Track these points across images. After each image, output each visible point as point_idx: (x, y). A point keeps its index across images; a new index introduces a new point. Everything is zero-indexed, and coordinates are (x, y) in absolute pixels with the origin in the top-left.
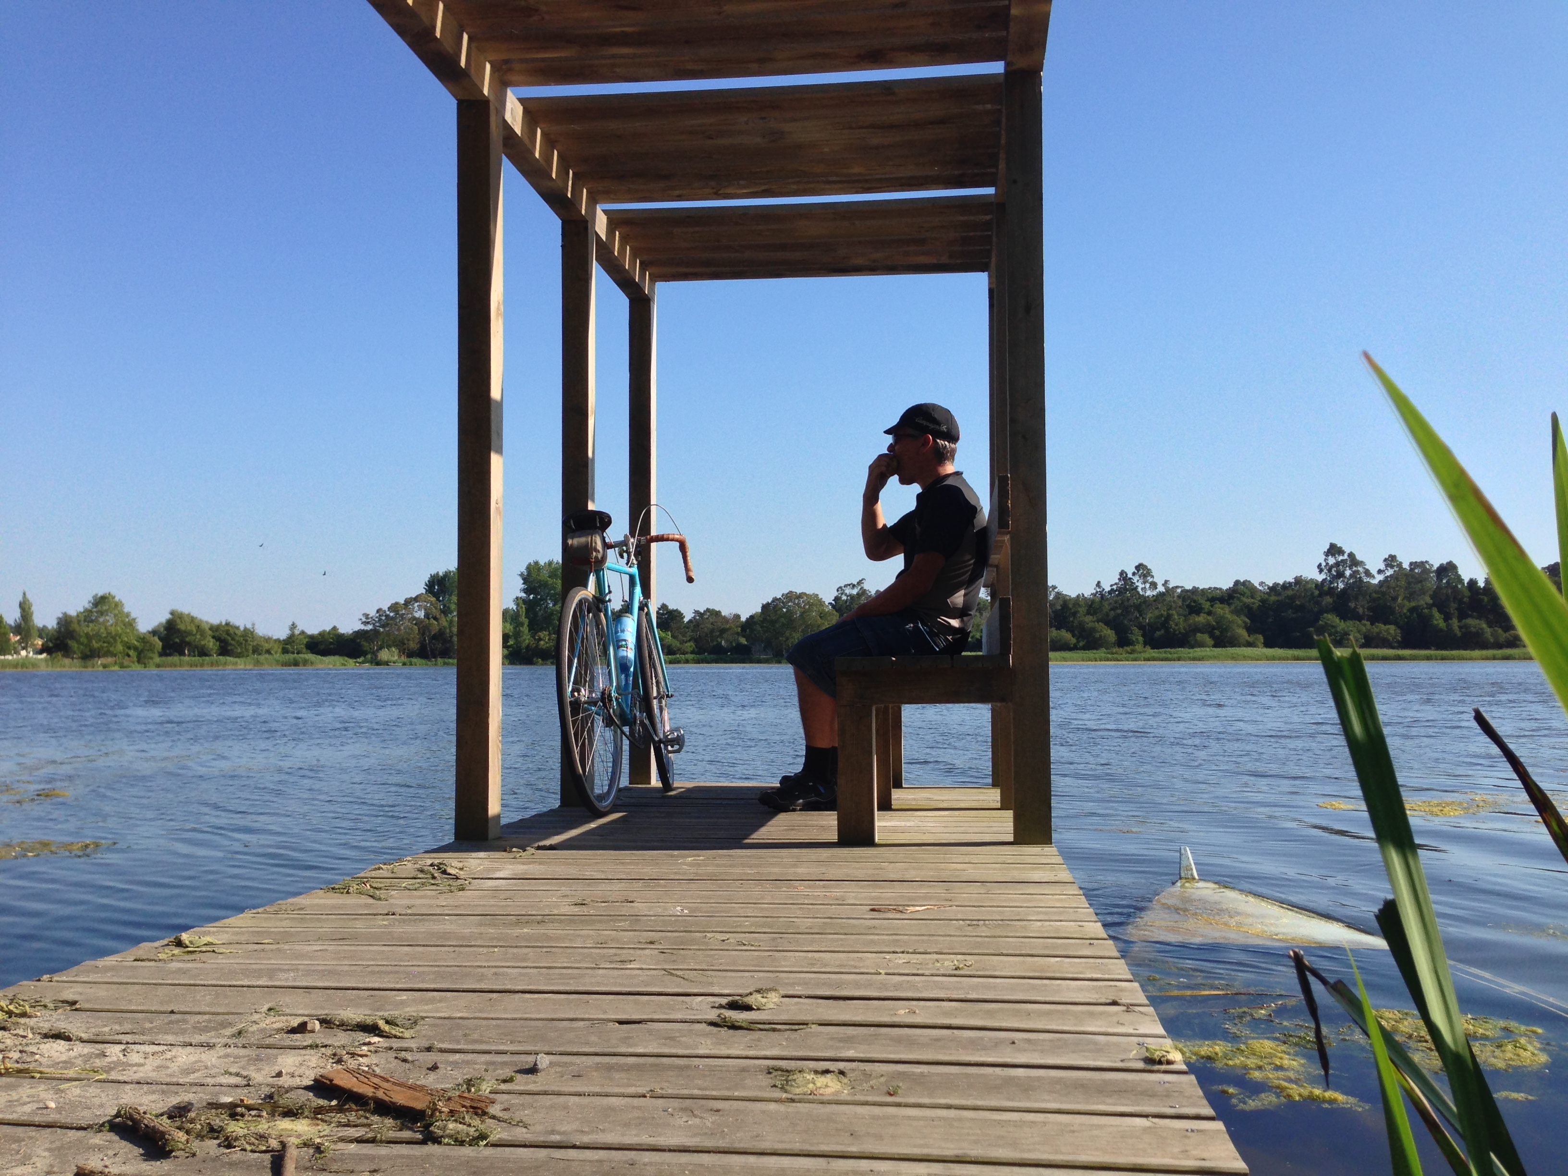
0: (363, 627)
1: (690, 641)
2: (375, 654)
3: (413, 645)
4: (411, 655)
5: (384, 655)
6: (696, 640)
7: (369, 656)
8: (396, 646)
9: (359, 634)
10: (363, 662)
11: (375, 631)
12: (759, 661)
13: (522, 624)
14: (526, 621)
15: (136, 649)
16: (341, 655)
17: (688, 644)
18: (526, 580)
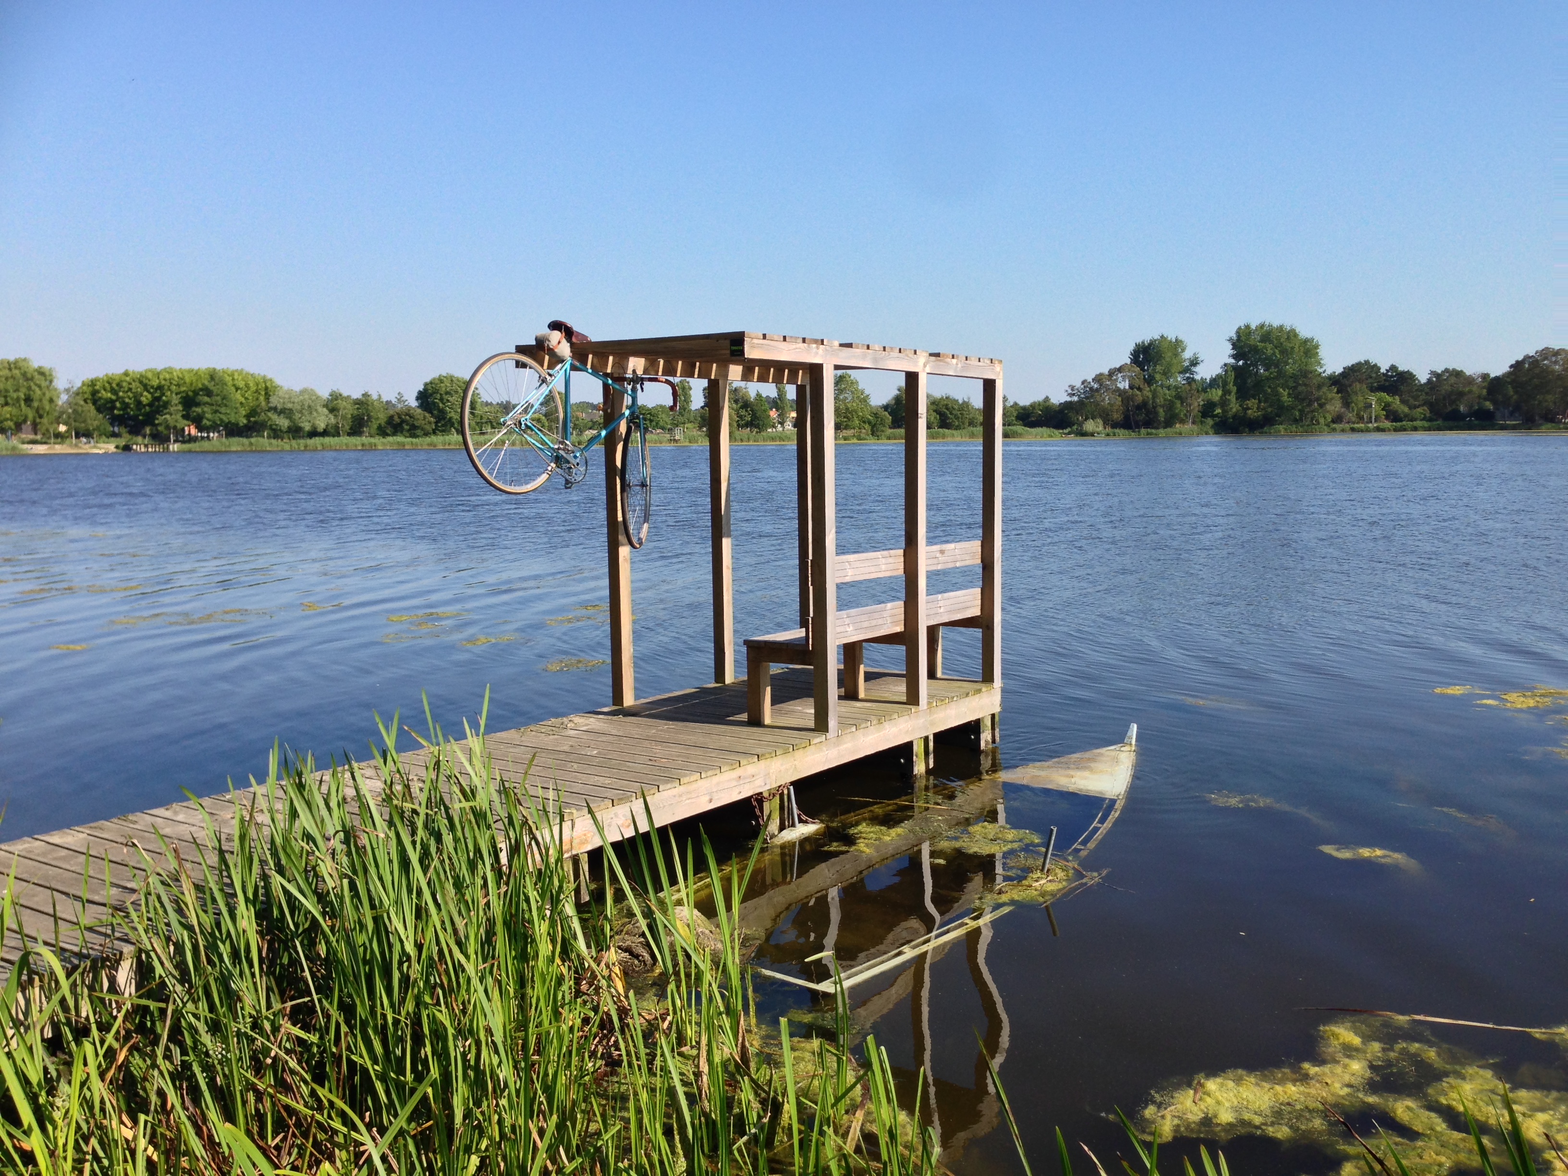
0: (1068, 399)
1: (1423, 405)
2: (1081, 425)
3: (1117, 416)
4: (1115, 425)
5: (1090, 426)
6: (1431, 405)
7: (1075, 427)
8: (1101, 417)
9: (1067, 405)
10: (1069, 433)
11: (1081, 402)
12: (1503, 428)
13: (1230, 393)
14: (1234, 389)
15: (870, 423)
16: (1048, 426)
17: (1419, 410)
18: (1235, 346)
